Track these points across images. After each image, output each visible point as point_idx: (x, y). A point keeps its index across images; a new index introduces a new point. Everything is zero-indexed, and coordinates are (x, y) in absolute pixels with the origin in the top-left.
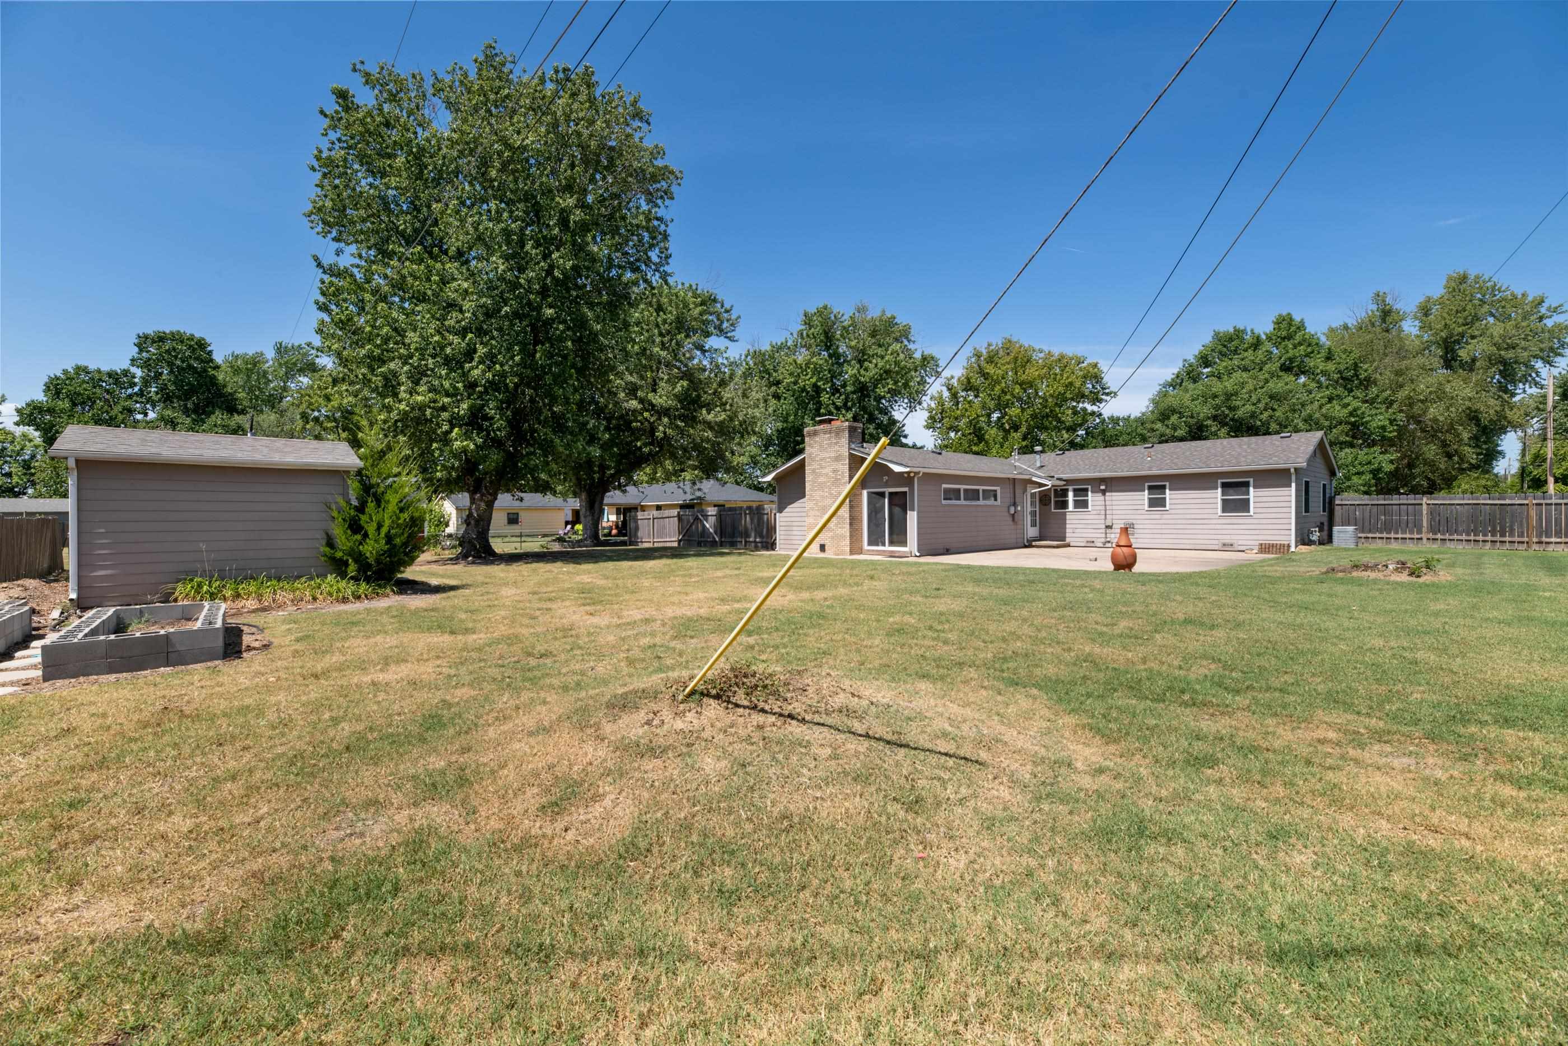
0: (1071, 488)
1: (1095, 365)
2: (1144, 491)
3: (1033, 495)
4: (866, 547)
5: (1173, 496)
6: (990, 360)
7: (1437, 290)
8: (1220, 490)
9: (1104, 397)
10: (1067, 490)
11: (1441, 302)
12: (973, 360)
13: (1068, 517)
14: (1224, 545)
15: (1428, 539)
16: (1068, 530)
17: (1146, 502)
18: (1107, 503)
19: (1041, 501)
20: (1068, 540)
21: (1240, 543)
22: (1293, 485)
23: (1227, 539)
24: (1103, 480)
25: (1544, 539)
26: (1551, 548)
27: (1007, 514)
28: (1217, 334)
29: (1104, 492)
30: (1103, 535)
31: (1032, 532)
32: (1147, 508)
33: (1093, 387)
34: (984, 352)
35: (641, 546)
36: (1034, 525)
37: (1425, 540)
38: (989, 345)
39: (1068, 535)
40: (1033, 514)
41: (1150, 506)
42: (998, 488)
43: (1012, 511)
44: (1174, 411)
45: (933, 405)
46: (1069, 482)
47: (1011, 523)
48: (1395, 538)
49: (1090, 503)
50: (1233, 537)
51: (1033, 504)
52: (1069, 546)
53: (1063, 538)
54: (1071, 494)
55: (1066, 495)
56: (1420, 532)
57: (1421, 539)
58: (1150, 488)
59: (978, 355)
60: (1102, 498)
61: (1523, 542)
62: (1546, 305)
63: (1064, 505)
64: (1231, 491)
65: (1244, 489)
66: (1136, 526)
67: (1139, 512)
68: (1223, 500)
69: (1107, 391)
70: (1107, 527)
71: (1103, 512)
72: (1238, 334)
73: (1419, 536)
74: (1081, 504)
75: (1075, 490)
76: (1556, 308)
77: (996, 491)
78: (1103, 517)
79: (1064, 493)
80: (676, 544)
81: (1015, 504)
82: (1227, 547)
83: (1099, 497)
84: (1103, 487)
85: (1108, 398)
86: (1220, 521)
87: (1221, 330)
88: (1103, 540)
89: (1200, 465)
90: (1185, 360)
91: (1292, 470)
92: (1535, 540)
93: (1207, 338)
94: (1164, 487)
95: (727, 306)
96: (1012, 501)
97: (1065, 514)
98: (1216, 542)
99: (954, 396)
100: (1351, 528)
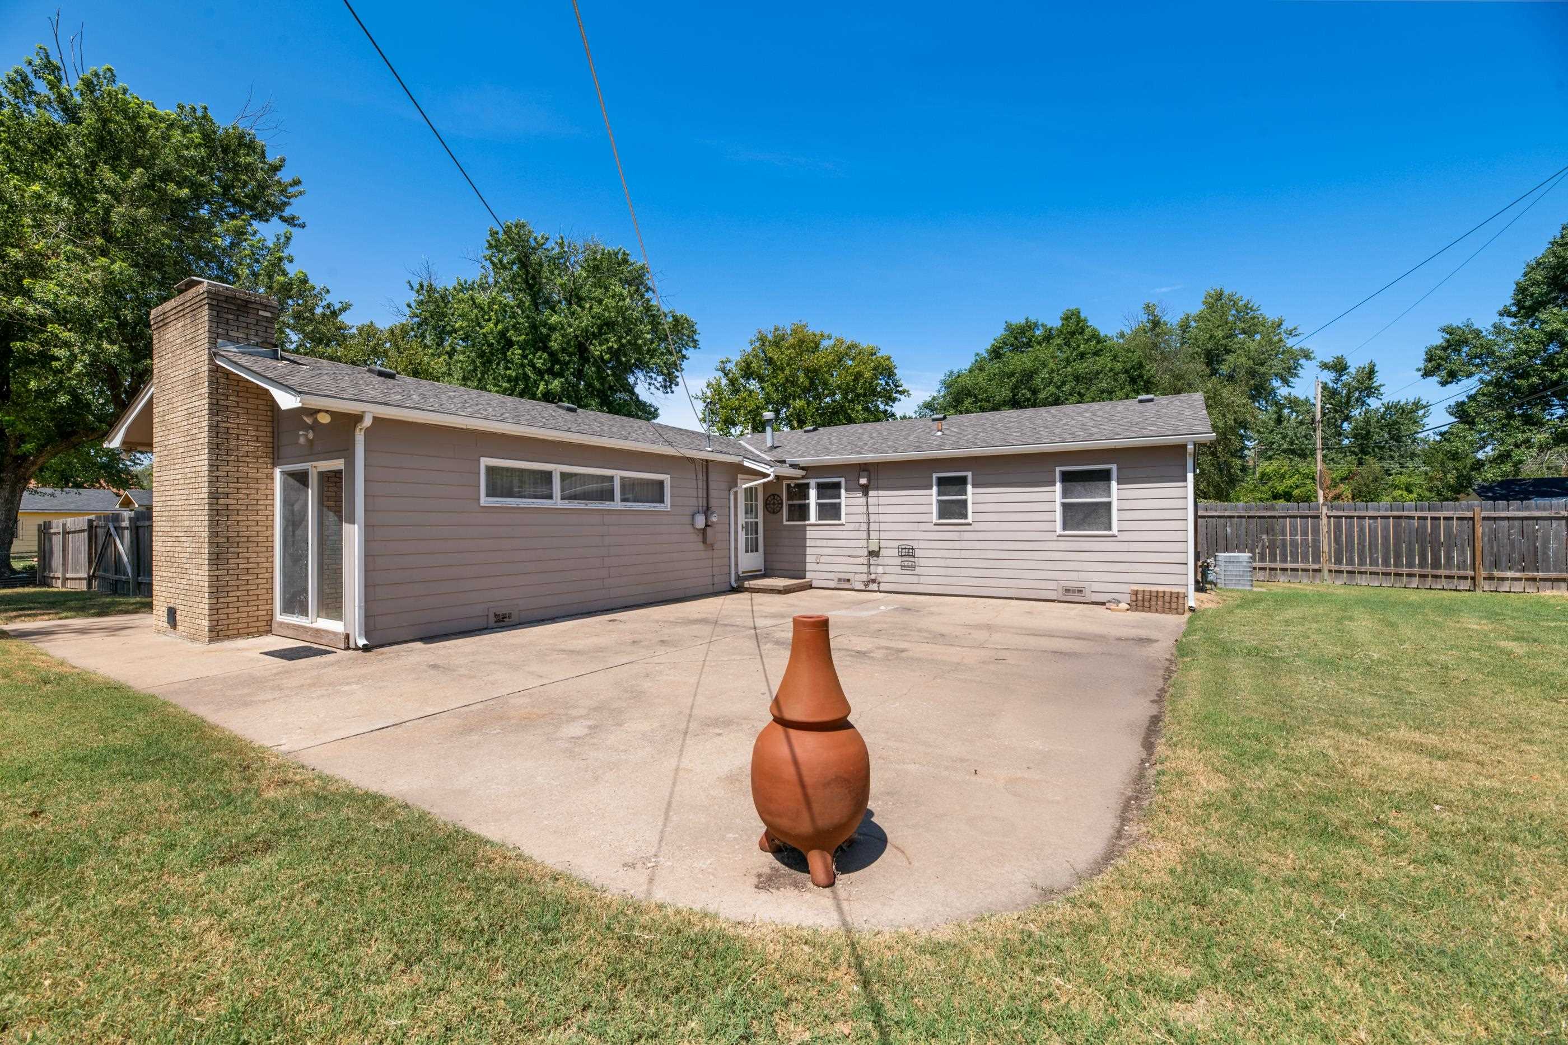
0: (813, 482)
1: (889, 359)
2: (931, 488)
3: (751, 492)
4: (280, 617)
5: (980, 498)
6: (776, 344)
7: (1196, 307)
8: (1058, 486)
9: (897, 395)
10: (807, 486)
11: (1200, 318)
12: (757, 344)
13: (809, 535)
14: (1067, 591)
15: (1330, 571)
16: (808, 559)
17: (934, 508)
18: (872, 509)
19: (766, 504)
20: (809, 576)
21: (1096, 587)
22: (1190, 476)
23: (1072, 580)
24: (864, 468)
25: (1497, 574)
26: (1506, 586)
27: (689, 528)
28: (1009, 327)
29: (865, 490)
30: (865, 569)
31: (749, 561)
32: (935, 520)
33: (887, 384)
34: (770, 338)
35: (58, 587)
36: (752, 547)
37: (1326, 572)
38: (776, 329)
39: (809, 567)
40: (751, 529)
41: (941, 516)
42: (666, 478)
43: (700, 522)
44: (969, 394)
45: (709, 394)
46: (810, 470)
47: (701, 546)
48: (1282, 569)
49: (843, 510)
50: (1084, 576)
51: (750, 510)
52: (810, 587)
53: (799, 573)
54: (813, 493)
55: (806, 496)
56: (1316, 559)
57: (1319, 571)
58: (942, 482)
59: (762, 340)
60: (862, 500)
61: (1465, 578)
62: (1283, 327)
63: (802, 512)
64: (1078, 487)
65: (1101, 484)
66: (918, 553)
67: (922, 526)
68: (1064, 505)
69: (900, 389)
70: (873, 554)
71: (864, 527)
72: (1030, 326)
73: (1316, 567)
74: (831, 512)
75: (820, 487)
76: (1291, 331)
77: (661, 483)
78: (864, 535)
79: (802, 490)
80: (83, 586)
81: (707, 511)
82: (1072, 595)
83: (858, 498)
84: (863, 481)
85: (902, 397)
86: (1062, 546)
87: (1014, 323)
88: (865, 578)
89: (1024, 439)
90: (977, 354)
91: (1190, 447)
92: (1484, 574)
93: (999, 332)
94: (963, 481)
95: (272, 158)
96: (702, 502)
97: (803, 529)
98: (1053, 585)
99: (732, 382)
100: (1246, 556)
